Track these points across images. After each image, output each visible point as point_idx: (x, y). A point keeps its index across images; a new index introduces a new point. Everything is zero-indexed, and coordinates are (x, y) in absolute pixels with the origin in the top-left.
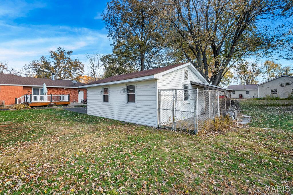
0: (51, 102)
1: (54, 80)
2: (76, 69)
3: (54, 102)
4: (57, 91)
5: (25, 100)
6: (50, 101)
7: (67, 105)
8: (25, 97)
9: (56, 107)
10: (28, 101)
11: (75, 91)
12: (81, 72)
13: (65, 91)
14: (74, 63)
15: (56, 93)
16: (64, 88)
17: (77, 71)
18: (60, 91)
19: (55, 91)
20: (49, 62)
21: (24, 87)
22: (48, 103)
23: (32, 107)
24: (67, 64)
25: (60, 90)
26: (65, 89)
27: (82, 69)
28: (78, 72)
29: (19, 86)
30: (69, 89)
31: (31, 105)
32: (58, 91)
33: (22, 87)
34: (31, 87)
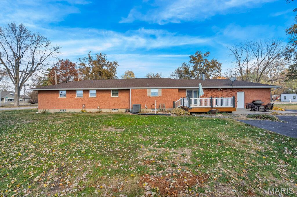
0: (212, 107)
1: (204, 80)
2: (213, 70)
3: (214, 108)
4: (210, 93)
5: (181, 104)
6: (210, 106)
7: (231, 112)
8: (181, 100)
9: (220, 115)
10: (186, 105)
11: (232, 92)
12: (218, 72)
13: (220, 93)
14: (212, 63)
15: (209, 95)
16: (219, 88)
17: (214, 71)
18: (214, 93)
19: (208, 93)
20: (188, 66)
21: (179, 89)
22: (207, 108)
23: (191, 113)
24: (204, 66)
25: (213, 91)
26: (220, 90)
27: (219, 69)
28: (215, 73)
29: (175, 88)
30: (225, 89)
31: (190, 111)
32: (212, 93)
33: (178, 90)
34: (185, 89)
